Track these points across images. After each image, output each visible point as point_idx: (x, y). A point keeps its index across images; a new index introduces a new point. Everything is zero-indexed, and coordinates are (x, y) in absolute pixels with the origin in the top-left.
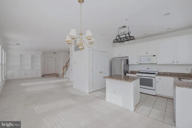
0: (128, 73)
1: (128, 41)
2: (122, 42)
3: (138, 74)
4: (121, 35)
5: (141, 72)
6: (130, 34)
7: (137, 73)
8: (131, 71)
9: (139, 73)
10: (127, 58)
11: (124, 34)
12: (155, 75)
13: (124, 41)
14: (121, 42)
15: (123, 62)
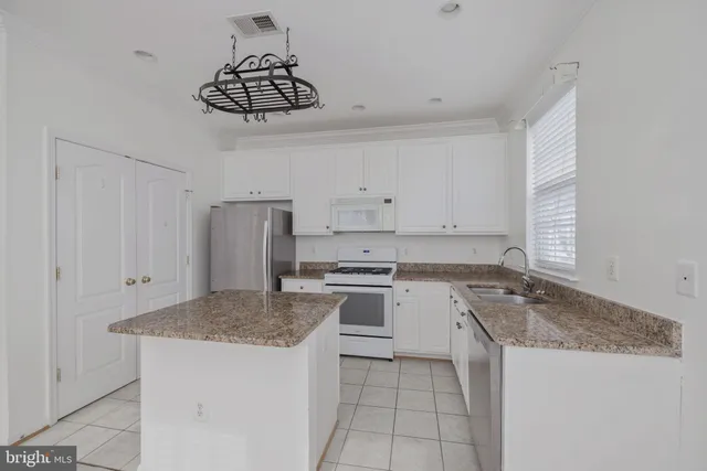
0: (290, 272)
1: (286, 110)
2: (258, 111)
3: (330, 278)
4: (245, 66)
5: (341, 265)
6: (293, 69)
7: (327, 271)
8: (301, 263)
9: (333, 272)
10: (286, 208)
11: (264, 66)
12: (390, 277)
13: (265, 111)
14: (251, 112)
15: (267, 225)
